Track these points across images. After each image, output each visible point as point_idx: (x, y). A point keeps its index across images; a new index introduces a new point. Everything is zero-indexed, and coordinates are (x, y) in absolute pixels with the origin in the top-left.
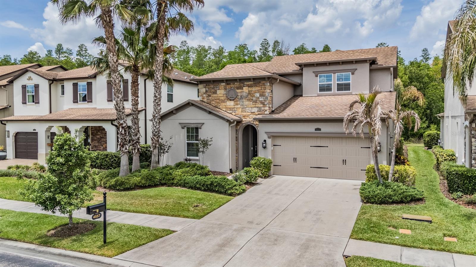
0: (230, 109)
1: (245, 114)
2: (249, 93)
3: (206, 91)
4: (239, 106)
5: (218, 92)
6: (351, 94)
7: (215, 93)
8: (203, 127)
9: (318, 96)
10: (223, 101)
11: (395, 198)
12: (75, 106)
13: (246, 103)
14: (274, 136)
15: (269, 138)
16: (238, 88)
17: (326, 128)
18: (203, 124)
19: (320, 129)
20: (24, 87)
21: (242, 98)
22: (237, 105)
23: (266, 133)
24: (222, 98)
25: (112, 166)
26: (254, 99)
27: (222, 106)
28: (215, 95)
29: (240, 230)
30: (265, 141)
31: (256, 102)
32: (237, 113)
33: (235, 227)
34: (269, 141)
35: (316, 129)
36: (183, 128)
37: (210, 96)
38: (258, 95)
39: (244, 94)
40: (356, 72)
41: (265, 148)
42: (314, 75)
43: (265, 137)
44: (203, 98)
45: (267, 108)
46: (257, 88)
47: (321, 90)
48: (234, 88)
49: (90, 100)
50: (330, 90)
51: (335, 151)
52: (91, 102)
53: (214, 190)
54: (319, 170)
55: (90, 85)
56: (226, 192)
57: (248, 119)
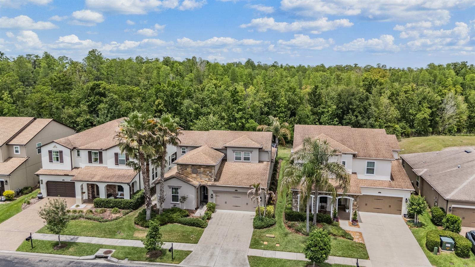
0: (194, 178)
1: (201, 180)
2: (204, 171)
3: (181, 168)
4: (199, 177)
5: (188, 169)
6: (250, 162)
7: (186, 169)
8: (181, 188)
9: (235, 162)
10: (190, 174)
11: (265, 226)
12: (90, 165)
13: (202, 175)
14: (215, 192)
16: (198, 168)
17: (239, 190)
18: (181, 187)
19: (237, 190)
20: (50, 152)
21: (200, 173)
22: (198, 176)
23: (212, 191)
24: (190, 172)
25: (130, 207)
27: (190, 176)
28: (186, 171)
29: (214, 248)
30: (212, 194)
31: (207, 175)
32: (198, 180)
33: (212, 247)
34: (214, 195)
35: (235, 190)
36: (170, 188)
37: (183, 171)
38: (208, 172)
39: (201, 171)
40: (252, 152)
41: (212, 198)
42: (232, 151)
43: (212, 193)
44: (179, 172)
45: (213, 179)
46: (208, 169)
47: (236, 159)
48: (196, 168)
49: (101, 162)
50: (241, 159)
51: (243, 200)
52: (102, 163)
53: (195, 226)
54: (236, 207)
55: (101, 153)
56: (200, 227)
57: (203, 183)
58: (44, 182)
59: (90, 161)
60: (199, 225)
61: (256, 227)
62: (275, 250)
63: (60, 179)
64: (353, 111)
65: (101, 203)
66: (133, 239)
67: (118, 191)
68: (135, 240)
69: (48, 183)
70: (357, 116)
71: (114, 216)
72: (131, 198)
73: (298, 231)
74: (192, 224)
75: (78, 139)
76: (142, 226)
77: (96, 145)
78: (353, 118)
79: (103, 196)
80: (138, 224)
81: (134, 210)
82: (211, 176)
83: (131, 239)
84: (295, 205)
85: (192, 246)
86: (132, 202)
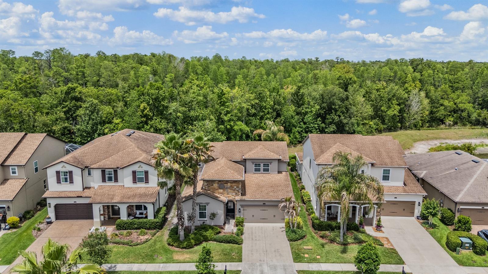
0: (221, 193)
1: (228, 195)
2: (231, 186)
3: (207, 184)
4: (225, 192)
5: (214, 185)
6: (269, 173)
7: (213, 185)
9: (254, 173)
10: (217, 189)
11: (299, 238)
12: (104, 184)
13: (229, 191)
14: (242, 206)
15: (242, 207)
16: (225, 184)
17: (267, 204)
18: (209, 203)
19: (265, 204)
20: (58, 173)
21: (227, 188)
22: (225, 191)
23: (240, 205)
24: (216, 188)
25: (156, 227)
26: (234, 189)
27: (216, 191)
28: (212, 186)
29: (260, 265)
30: (240, 209)
31: (234, 190)
32: (225, 195)
33: (258, 264)
34: (242, 209)
35: (263, 204)
36: (197, 205)
37: (209, 187)
38: (235, 187)
39: (228, 186)
40: (272, 164)
41: (240, 212)
42: (252, 163)
43: (240, 207)
44: (205, 188)
45: (240, 193)
46: (235, 184)
47: (255, 171)
48: (223, 184)
49: (116, 180)
50: (260, 171)
51: (270, 212)
52: (118, 182)
53: (232, 243)
54: (264, 220)
55: (116, 172)
56: (237, 243)
57: (230, 198)
58: (53, 205)
59: (104, 180)
60: (236, 241)
61: (291, 240)
62: (319, 263)
63: (71, 201)
64: (336, 111)
65: (124, 225)
66: (175, 262)
67: (136, 210)
68: (177, 263)
69: (57, 207)
70: (339, 116)
71: (143, 238)
72: (155, 218)
73: (332, 241)
74: (228, 241)
75: (86, 156)
76: (177, 247)
77: (109, 163)
78: (336, 118)
79: (124, 216)
80: (172, 245)
81: (160, 229)
82: (238, 191)
83: (173, 263)
84: (323, 215)
85: (238, 264)
86: (158, 222)
